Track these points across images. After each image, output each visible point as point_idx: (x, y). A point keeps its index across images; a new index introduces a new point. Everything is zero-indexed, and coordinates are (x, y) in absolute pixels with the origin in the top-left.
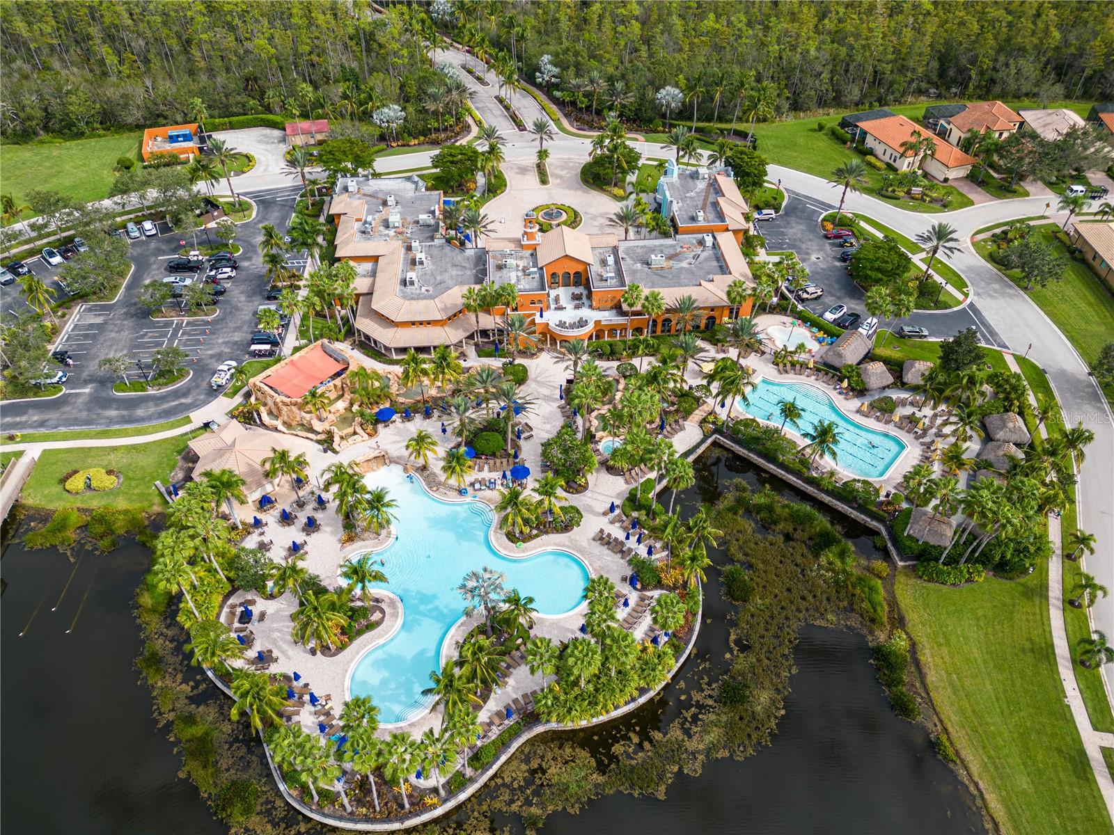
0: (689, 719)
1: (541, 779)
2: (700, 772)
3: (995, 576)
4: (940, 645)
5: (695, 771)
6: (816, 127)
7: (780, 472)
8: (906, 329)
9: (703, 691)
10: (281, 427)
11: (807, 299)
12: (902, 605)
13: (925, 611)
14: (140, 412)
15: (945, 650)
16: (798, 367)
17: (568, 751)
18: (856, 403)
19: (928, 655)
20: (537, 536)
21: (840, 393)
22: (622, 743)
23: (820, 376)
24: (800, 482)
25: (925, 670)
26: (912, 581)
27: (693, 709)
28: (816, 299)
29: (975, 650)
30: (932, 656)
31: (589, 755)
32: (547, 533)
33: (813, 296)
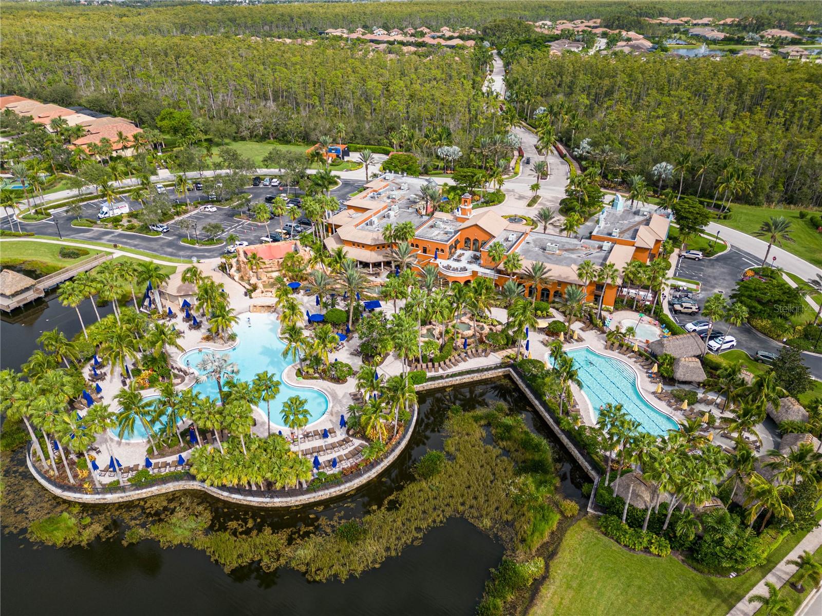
0: (301, 533)
1: (167, 515)
2: (271, 570)
3: (683, 561)
4: (569, 587)
5: (269, 568)
6: (798, 215)
7: (541, 409)
8: (761, 353)
9: (331, 520)
10: (237, 278)
11: (681, 312)
12: (564, 543)
13: (582, 555)
14: (181, 253)
15: (570, 594)
16: (625, 348)
17: (201, 508)
18: (659, 387)
19: (551, 591)
20: (316, 378)
21: (649, 377)
22: (240, 522)
23: (641, 360)
24: (551, 420)
25: (537, 601)
26: (591, 529)
27: (311, 528)
28: (690, 314)
29: (601, 608)
30: (554, 594)
31: (211, 518)
32: (323, 379)
33: (686, 310)
